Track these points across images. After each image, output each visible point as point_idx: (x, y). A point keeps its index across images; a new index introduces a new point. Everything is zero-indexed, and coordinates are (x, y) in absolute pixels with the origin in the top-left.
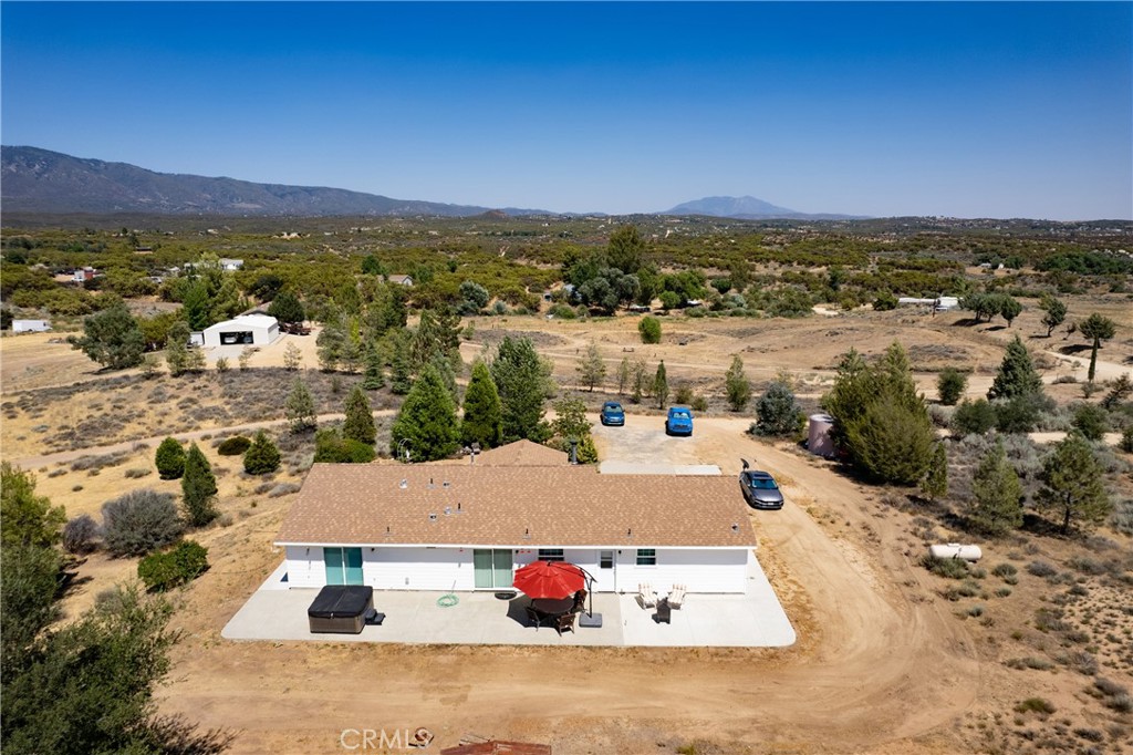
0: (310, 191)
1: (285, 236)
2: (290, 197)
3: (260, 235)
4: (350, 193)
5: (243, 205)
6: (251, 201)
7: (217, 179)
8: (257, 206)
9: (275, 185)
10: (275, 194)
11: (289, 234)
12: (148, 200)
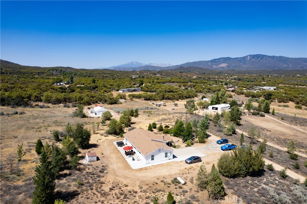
12: (286, 66)
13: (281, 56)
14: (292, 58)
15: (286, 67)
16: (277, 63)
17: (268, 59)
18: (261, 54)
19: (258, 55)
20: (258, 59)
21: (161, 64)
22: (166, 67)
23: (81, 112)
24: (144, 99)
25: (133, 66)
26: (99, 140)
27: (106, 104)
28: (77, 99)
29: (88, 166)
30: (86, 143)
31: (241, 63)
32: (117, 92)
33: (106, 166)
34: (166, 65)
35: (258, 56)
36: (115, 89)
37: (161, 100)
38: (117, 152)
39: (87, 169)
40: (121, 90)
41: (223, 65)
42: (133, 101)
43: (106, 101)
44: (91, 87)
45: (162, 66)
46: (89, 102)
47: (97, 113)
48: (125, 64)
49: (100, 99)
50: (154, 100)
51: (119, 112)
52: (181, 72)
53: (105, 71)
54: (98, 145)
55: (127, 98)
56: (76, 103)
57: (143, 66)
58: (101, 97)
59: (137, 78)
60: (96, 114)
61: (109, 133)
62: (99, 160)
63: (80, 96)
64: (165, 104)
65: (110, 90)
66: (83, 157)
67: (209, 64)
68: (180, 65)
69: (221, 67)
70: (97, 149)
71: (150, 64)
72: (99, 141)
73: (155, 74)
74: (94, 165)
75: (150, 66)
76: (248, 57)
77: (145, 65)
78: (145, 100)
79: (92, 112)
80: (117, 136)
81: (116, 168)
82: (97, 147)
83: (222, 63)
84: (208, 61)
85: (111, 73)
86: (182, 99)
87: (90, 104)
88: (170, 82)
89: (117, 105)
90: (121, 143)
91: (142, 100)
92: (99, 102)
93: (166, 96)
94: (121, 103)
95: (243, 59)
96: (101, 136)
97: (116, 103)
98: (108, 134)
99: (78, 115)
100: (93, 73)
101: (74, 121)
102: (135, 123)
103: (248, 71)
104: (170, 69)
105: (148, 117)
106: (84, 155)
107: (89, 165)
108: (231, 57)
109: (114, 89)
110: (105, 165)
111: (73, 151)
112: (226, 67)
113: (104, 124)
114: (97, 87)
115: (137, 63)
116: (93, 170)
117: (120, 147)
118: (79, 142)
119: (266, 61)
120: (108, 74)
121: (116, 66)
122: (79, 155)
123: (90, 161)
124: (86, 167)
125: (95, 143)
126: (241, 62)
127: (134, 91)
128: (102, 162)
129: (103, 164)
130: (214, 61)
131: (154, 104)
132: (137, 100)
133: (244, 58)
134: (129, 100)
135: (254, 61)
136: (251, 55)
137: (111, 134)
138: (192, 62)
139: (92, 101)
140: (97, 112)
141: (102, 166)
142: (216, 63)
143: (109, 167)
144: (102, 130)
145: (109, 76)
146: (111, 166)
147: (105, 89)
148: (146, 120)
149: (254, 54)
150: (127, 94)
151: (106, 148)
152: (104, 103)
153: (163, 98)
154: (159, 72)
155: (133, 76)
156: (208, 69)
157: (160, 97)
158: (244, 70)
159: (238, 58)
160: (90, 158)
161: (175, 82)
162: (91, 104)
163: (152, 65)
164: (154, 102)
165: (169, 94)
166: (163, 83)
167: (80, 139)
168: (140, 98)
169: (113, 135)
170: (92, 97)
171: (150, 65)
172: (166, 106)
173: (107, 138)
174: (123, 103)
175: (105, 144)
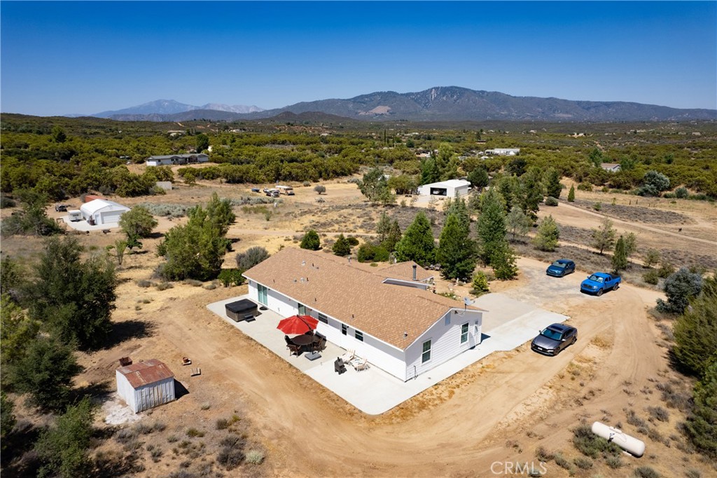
0: (608, 105)
1: (575, 135)
2: (593, 110)
3: (559, 134)
4: (639, 105)
5: (561, 115)
6: (567, 113)
7: (547, 99)
8: (570, 116)
9: (584, 102)
10: (583, 108)
11: (578, 134)
12: (505, 113)
13: (496, 92)
14: (515, 97)
15: (506, 116)
16: (489, 107)
17: (473, 97)
18: (458, 86)
19: (452, 87)
20: (452, 96)
21: (234, 106)
22: (249, 114)
23: (38, 214)
24: (224, 180)
25: (161, 112)
26: (141, 305)
27: (117, 197)
28: (13, 183)
29: (147, 440)
30: (98, 322)
31: (419, 106)
32: (140, 165)
33: (236, 420)
34: (248, 108)
35: (452, 90)
36: (134, 157)
37: (271, 182)
38: (243, 343)
39: (147, 455)
40: (153, 160)
41: (381, 110)
42: (197, 187)
43: (114, 187)
44: (56, 153)
45: (238, 112)
46: (56, 190)
47: (99, 221)
48: (141, 106)
49: (96, 180)
50: (255, 182)
51: (169, 214)
52: (289, 124)
53: (88, 122)
54: (149, 325)
55: (176, 178)
56: (8, 195)
57: (189, 110)
58: (98, 177)
59: (183, 135)
60: (92, 223)
61: (170, 276)
62: (186, 392)
63: (23, 174)
64: (292, 189)
65: (118, 160)
66: (101, 393)
67: (351, 106)
68: (283, 109)
69: (376, 115)
70: (153, 343)
71: (208, 105)
72: (145, 308)
73: (227, 128)
74: (172, 425)
75: (207, 110)
76: (433, 92)
77: (193, 109)
78: (228, 182)
79: (78, 218)
80: (209, 284)
81: (287, 424)
82: (148, 335)
83: (379, 104)
84: (347, 100)
85: (105, 125)
86: (325, 179)
87: (61, 197)
88: (274, 142)
89: (151, 196)
90: (246, 306)
91: (221, 182)
92: (93, 192)
93: (284, 172)
94: (163, 193)
95: (422, 96)
96: (142, 290)
97: (146, 192)
98: (169, 281)
99: (26, 228)
100: (50, 124)
101: (16, 248)
102: (238, 240)
103: (433, 122)
104: (258, 117)
105: (266, 222)
106: (100, 380)
107: (148, 431)
108: (398, 92)
109: (128, 159)
110: (227, 416)
111: (46, 375)
112: (388, 113)
113: (135, 249)
114: (72, 153)
115: (171, 102)
116: (185, 458)
117: (244, 322)
118: (67, 323)
119: (469, 100)
120: (97, 127)
121: (114, 110)
122: (81, 382)
123: (143, 409)
124: (139, 446)
125: (130, 315)
126: (419, 103)
127: (192, 160)
128: (207, 404)
129: (214, 416)
130: (360, 100)
131: (257, 191)
132: (207, 183)
133: (425, 94)
134: (184, 184)
135: (446, 102)
136: (438, 88)
137: (181, 278)
138: (310, 103)
139: (70, 188)
140: (97, 216)
141: (214, 425)
142: (365, 106)
143: (249, 422)
144: (136, 267)
145: (103, 132)
146: (259, 420)
147: (101, 158)
148: (266, 229)
149: (444, 86)
150: (175, 169)
151: (190, 333)
152: (108, 195)
153: (278, 177)
154: (235, 125)
155: (171, 131)
156: (348, 118)
157: (268, 175)
158: (425, 120)
159: (412, 94)
160: (145, 391)
161: (288, 142)
162: (67, 198)
163: (211, 109)
164: (256, 187)
165: (291, 164)
166: (258, 145)
167: (68, 310)
168: (212, 179)
169: (188, 280)
170: (64, 176)
171: (207, 108)
172: (293, 194)
173: (168, 294)
174: (167, 192)
175: (177, 317)
